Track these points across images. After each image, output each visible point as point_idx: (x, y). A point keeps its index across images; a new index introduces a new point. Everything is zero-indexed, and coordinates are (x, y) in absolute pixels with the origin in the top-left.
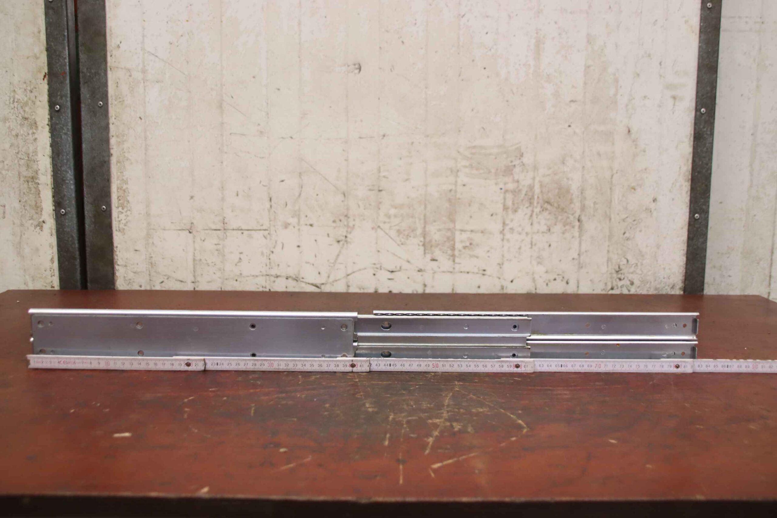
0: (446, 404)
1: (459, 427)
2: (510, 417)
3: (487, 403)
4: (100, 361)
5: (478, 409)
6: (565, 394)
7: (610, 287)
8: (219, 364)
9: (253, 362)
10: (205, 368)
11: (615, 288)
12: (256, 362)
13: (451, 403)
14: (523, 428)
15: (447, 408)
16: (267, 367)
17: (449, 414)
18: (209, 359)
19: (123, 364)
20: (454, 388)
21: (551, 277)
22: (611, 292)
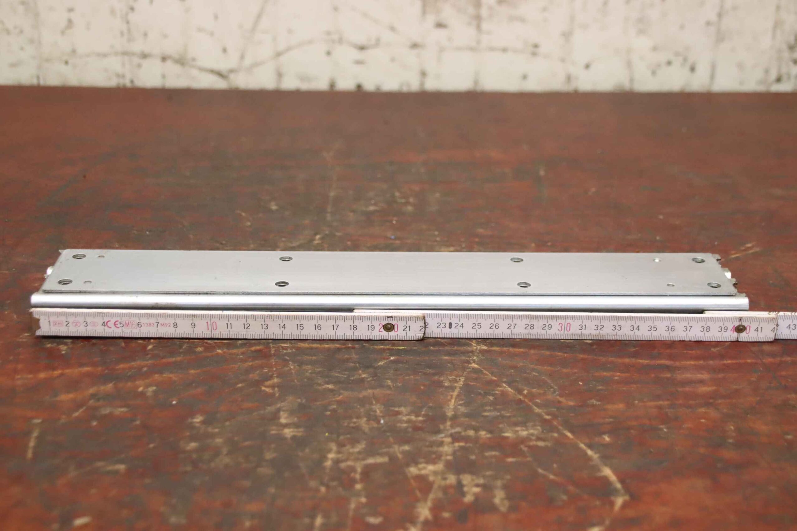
0: (450, 414)
1: (477, 490)
2: (586, 454)
3: (537, 410)
4: (196, 322)
5: (518, 428)
6: (702, 382)
7: (773, 75)
8: (453, 326)
9: (527, 321)
10: (424, 333)
11: (785, 78)
12: (534, 322)
13: (462, 409)
14: (615, 492)
15: (452, 427)
16: (557, 332)
17: (457, 444)
18: (433, 316)
19: (246, 326)
20: (469, 362)
21: (662, 57)
22: (777, 88)
